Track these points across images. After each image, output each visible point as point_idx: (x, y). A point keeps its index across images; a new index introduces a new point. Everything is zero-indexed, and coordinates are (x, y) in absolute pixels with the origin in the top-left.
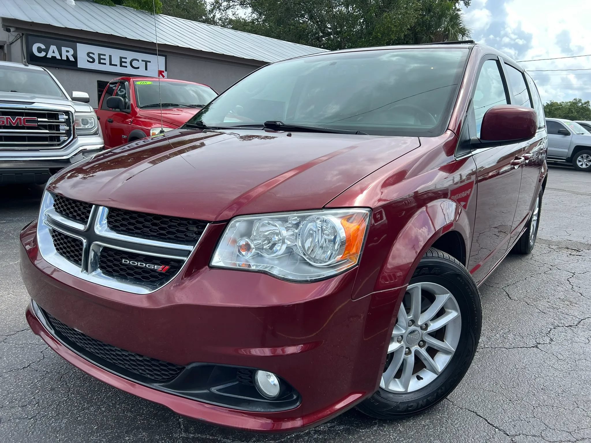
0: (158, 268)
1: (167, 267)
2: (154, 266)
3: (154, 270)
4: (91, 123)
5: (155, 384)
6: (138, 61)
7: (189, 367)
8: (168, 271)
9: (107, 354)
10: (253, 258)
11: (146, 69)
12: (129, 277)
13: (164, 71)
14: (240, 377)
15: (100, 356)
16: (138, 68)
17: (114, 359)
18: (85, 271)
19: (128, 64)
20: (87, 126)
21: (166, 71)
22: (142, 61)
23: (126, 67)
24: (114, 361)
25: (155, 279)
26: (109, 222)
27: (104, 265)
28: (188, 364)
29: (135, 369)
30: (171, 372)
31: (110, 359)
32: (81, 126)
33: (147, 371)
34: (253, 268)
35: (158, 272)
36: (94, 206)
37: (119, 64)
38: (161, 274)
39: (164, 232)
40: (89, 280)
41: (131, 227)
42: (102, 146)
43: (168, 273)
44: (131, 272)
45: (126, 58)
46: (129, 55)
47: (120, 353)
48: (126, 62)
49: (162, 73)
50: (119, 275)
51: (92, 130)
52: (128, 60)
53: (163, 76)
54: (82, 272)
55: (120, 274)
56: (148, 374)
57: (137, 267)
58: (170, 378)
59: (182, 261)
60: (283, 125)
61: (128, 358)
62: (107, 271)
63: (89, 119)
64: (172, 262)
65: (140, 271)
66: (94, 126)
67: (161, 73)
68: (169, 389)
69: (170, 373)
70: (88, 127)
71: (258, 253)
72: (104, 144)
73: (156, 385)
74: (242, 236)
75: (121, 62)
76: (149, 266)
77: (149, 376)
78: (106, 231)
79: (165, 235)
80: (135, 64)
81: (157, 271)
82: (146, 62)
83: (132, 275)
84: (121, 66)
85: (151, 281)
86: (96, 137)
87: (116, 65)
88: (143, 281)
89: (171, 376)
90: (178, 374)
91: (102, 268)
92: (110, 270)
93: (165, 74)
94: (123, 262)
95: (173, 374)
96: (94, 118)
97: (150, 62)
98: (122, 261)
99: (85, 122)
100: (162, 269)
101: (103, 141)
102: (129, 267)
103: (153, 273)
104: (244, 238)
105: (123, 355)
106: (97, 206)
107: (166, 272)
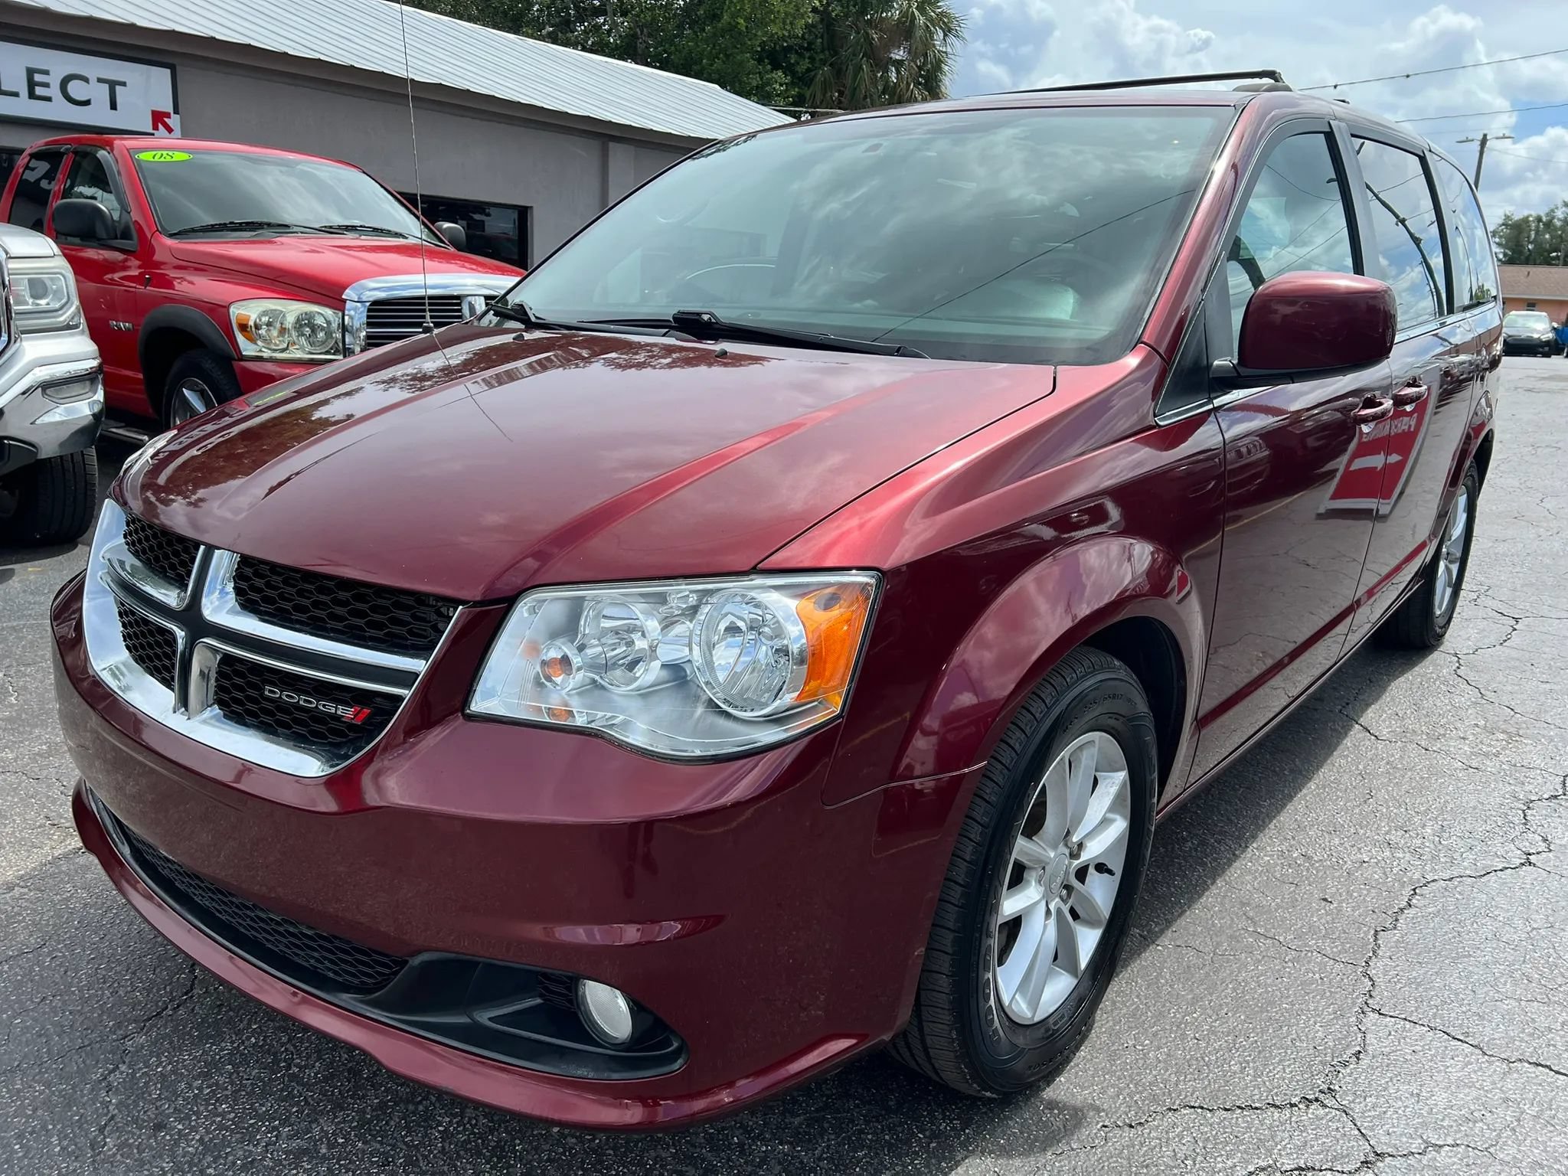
0: (347, 712)
1: (367, 711)
2: (336, 708)
3: (336, 718)
4: (57, 294)
5: (345, 996)
6: (86, 80)
7: (416, 961)
8: (368, 721)
9: (236, 914)
10: (579, 694)
11: (113, 106)
12: (280, 730)
13: (169, 114)
14: (546, 989)
15: (224, 918)
16: (87, 103)
17: (253, 928)
18: (183, 709)
19: (54, 91)
20: (43, 302)
21: (176, 112)
22: (100, 80)
23: (49, 99)
24: (253, 932)
25: (339, 740)
26: (238, 591)
27: (226, 697)
28: (414, 954)
29: (297, 955)
30: (379, 969)
31: (244, 927)
32: (28, 304)
33: (326, 962)
34: (580, 721)
35: (345, 722)
36: (202, 547)
37: (24, 92)
38: (351, 727)
39: (361, 622)
40: (190, 733)
41: (287, 606)
42: (95, 363)
43: (371, 724)
44: (286, 718)
45: (46, 73)
46: (58, 63)
47: (264, 916)
48: (46, 85)
49: (166, 119)
50: (259, 722)
51: (62, 315)
52: (55, 81)
53: (170, 130)
54: (175, 712)
55: (262, 722)
56: (330, 970)
57: (298, 707)
58: (380, 982)
59: (399, 699)
60: (717, 323)
61: (281, 929)
62: (232, 712)
63: (52, 279)
64: (377, 699)
65: (303, 716)
66: (67, 303)
67: (158, 118)
68: (376, 1011)
69: (377, 973)
70: (48, 304)
71: (594, 681)
72: (101, 356)
73: (346, 998)
74: (554, 635)
75: (32, 85)
76: (324, 706)
77: (331, 975)
78: (231, 611)
79: (360, 628)
80: (76, 89)
81: (343, 719)
82: (113, 85)
83: (289, 727)
84: (32, 95)
85: (331, 744)
86: (72, 335)
87: (16, 95)
88: (314, 743)
89: (380, 979)
90: (396, 973)
91: (221, 703)
92: (239, 709)
93: (174, 121)
94: (267, 693)
95: (384, 974)
96: (65, 278)
97: (124, 84)
98: (264, 689)
99: (38, 288)
100: (355, 716)
101: (96, 347)
102: (280, 706)
103: (333, 725)
104: (559, 642)
105: (272, 920)
106: (211, 549)
107: (363, 724)
